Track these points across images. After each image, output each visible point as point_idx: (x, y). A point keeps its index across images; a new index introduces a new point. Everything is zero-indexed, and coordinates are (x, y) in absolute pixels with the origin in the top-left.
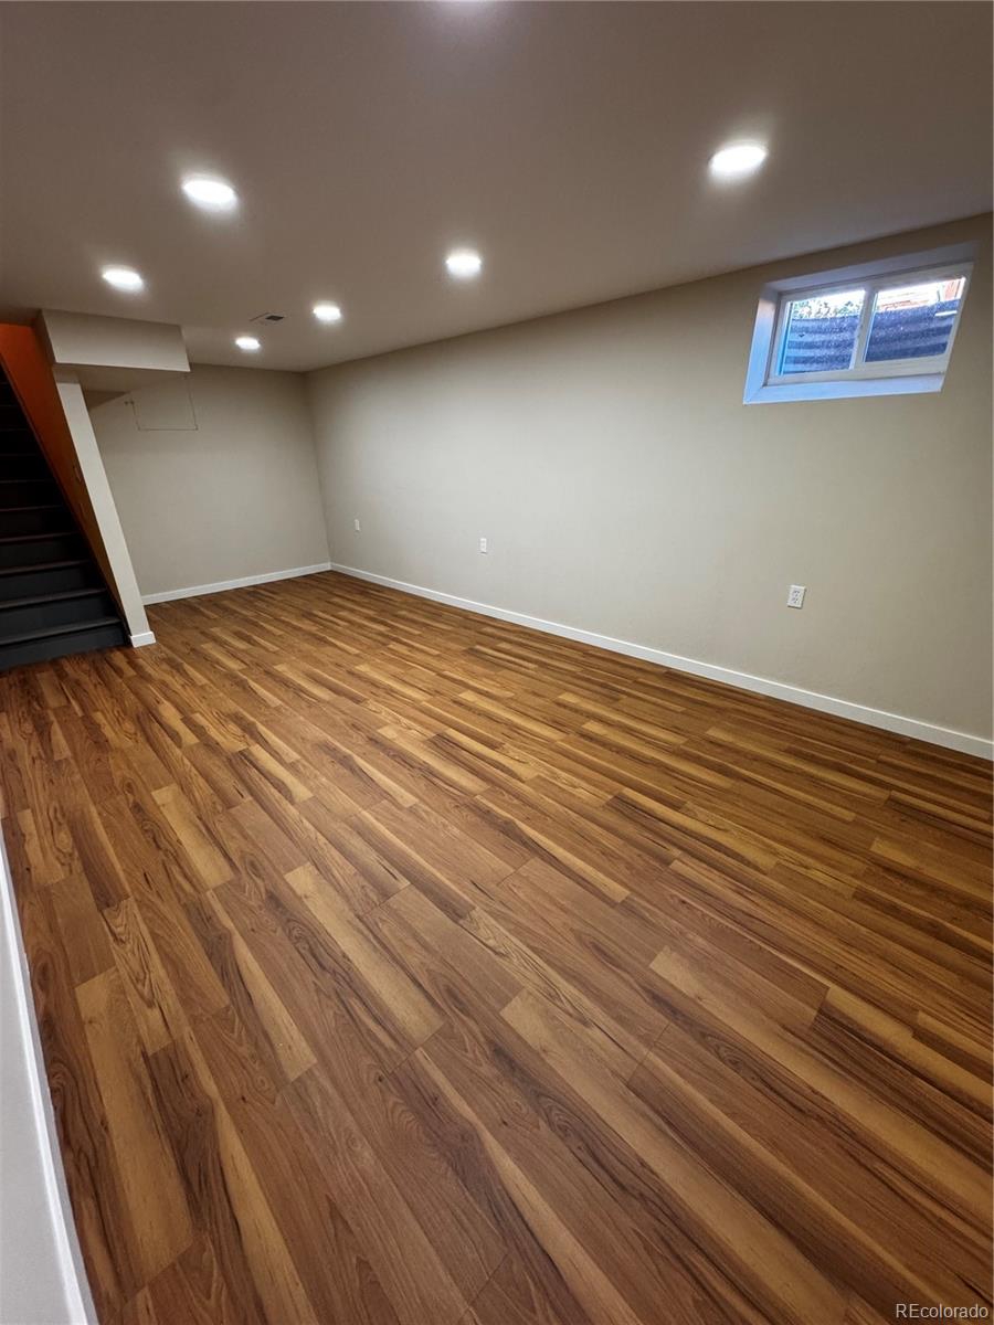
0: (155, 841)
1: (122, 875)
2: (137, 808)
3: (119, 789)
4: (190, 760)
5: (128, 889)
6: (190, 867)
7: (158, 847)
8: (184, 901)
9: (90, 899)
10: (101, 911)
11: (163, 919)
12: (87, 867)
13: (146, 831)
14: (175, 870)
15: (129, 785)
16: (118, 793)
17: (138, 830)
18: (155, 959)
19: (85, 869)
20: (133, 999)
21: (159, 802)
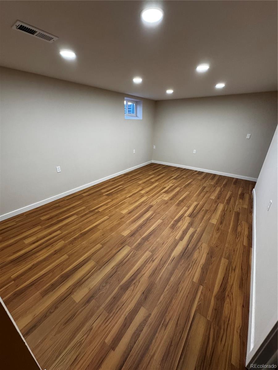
0: (224, 215)
1: (233, 214)
2: (221, 223)
3: (221, 230)
4: (200, 224)
5: (234, 213)
6: (223, 208)
7: (225, 214)
8: (228, 206)
9: (240, 215)
10: (240, 213)
11: (232, 206)
12: (238, 220)
13: (224, 217)
14: (226, 209)
15: (218, 230)
16: (222, 230)
17: (225, 219)
18: (236, 204)
19: (239, 220)
20: (241, 203)
21: (217, 221)
